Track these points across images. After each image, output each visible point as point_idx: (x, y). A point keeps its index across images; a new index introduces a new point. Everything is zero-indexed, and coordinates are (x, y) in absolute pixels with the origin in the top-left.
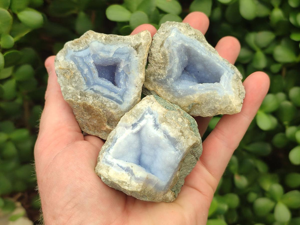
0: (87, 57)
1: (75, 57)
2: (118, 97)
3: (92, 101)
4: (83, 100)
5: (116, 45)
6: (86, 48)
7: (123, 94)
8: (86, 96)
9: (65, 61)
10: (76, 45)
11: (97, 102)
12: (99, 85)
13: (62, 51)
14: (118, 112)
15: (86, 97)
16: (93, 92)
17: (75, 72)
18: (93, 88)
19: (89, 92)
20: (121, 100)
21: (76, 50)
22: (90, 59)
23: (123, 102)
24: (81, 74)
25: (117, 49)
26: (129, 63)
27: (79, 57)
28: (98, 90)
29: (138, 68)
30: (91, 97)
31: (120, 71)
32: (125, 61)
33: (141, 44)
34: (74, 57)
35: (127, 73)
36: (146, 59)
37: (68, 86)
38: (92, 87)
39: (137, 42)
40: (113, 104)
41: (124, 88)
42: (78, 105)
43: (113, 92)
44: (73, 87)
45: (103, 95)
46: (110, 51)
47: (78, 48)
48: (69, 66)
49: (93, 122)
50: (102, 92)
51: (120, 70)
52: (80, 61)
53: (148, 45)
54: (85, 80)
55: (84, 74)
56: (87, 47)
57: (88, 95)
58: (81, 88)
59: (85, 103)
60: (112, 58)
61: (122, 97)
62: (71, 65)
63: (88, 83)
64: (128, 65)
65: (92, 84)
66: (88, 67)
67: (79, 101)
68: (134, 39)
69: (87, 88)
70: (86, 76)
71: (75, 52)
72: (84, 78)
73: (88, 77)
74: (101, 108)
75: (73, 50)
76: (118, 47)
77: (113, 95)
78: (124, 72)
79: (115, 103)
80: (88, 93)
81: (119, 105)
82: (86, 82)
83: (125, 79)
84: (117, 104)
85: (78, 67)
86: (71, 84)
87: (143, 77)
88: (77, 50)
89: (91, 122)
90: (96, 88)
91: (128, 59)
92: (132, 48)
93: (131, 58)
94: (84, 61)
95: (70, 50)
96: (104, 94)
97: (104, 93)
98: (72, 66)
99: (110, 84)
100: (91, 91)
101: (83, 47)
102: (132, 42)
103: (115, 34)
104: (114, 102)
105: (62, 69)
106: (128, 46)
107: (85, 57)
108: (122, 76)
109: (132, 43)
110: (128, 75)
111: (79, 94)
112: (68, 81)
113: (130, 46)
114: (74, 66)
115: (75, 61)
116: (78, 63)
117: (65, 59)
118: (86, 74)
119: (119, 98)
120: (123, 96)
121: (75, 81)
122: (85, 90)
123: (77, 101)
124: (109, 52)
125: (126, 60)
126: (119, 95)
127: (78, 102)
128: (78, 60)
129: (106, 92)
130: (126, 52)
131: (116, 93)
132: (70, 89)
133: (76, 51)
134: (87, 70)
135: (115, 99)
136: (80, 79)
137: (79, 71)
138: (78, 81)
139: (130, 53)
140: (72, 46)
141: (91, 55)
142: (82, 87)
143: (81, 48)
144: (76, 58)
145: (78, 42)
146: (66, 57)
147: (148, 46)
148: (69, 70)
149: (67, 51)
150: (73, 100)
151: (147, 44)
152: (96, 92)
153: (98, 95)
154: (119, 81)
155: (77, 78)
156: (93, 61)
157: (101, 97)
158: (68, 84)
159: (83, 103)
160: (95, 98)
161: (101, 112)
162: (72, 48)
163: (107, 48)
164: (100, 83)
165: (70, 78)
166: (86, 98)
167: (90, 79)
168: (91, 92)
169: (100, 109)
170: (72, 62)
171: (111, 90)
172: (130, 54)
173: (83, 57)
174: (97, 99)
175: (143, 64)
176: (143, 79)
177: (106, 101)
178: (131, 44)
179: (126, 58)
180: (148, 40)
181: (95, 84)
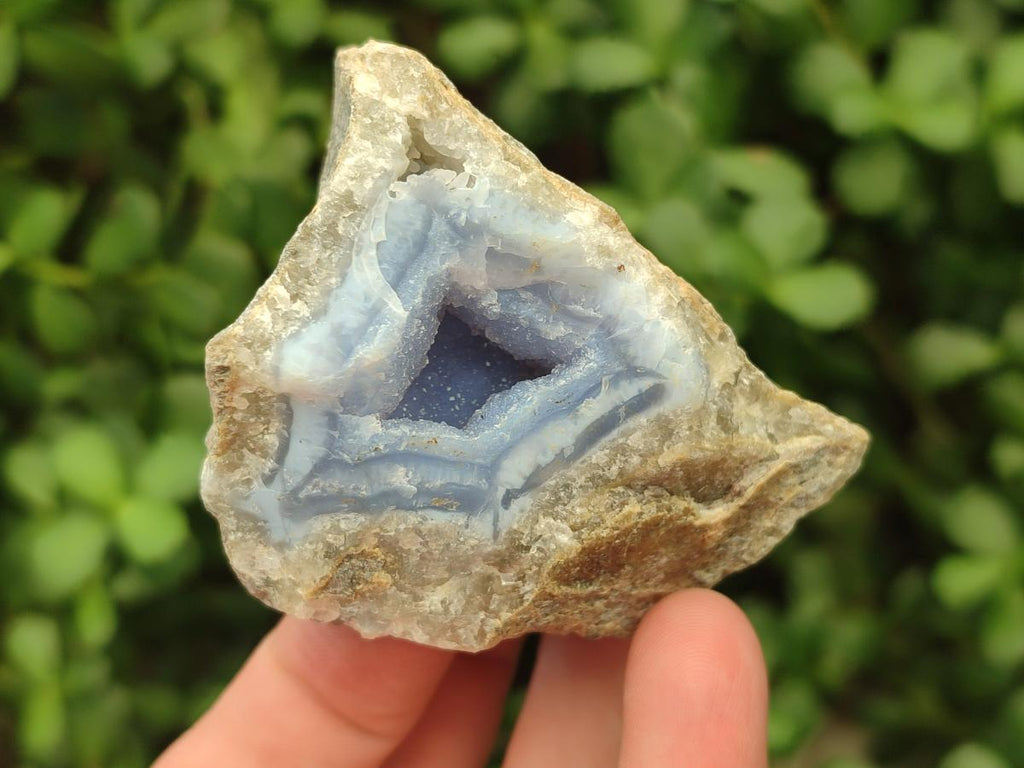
0: (336, 434)
1: (302, 495)
2: (621, 392)
3: (565, 526)
4: (535, 568)
5: (354, 258)
6: (288, 417)
7: (623, 357)
8: (524, 543)
9: (292, 554)
10: (242, 457)
11: (581, 505)
12: (505, 451)
13: (232, 537)
14: (690, 428)
15: (528, 549)
16: (525, 502)
17: (376, 534)
18: (508, 491)
19: (513, 518)
20: (646, 384)
21: (267, 471)
22: (357, 427)
23: (659, 376)
24: (402, 513)
25: (376, 261)
26: (487, 242)
27: (311, 475)
28: (528, 472)
29: (532, 208)
30: (544, 523)
31: (496, 309)
32: (462, 256)
33: (413, 123)
34: (297, 499)
35: (528, 279)
36: (505, 138)
37: (427, 603)
38: (501, 493)
39: (399, 137)
40: (639, 434)
41: (595, 336)
42: (546, 603)
43: (580, 401)
44: (441, 582)
45: (563, 460)
46: (369, 306)
47: (265, 455)
48: (329, 545)
49: (659, 569)
50: (550, 457)
51: (492, 304)
52: (335, 483)
53: (438, 85)
54: (443, 509)
55: (417, 496)
56: (284, 406)
57: (527, 532)
58: (473, 548)
59: (554, 568)
60: (412, 317)
61: (633, 372)
62: (330, 538)
63: (468, 502)
64: (491, 253)
65: (484, 484)
66: (393, 457)
67: (530, 590)
68: (368, 144)
69: (489, 517)
70: (429, 493)
71: (277, 478)
72: (435, 508)
73: (438, 483)
74: (623, 504)
75: (257, 485)
76: (373, 253)
77: (593, 410)
78: (514, 291)
79: (642, 419)
80: (515, 527)
81: (664, 408)
82: (460, 509)
83: (549, 303)
84: (654, 412)
85: (361, 505)
86: (425, 583)
87: (596, 209)
88: (270, 464)
89: (647, 580)
90: (513, 472)
91: (465, 233)
92: (412, 179)
93: (464, 216)
94: (347, 464)
95: (247, 498)
96: (568, 453)
97: (562, 451)
98: (339, 532)
99: (532, 395)
100: (515, 505)
101: (272, 430)
102: (381, 163)
103: (294, 230)
104: (631, 423)
105: (325, 588)
106: (393, 194)
107: (330, 444)
108: (529, 312)
109: (388, 167)
110: (540, 278)
111: (495, 571)
112: (401, 589)
113: (395, 186)
114: (343, 525)
115: (321, 505)
116: (340, 496)
117: (281, 546)
118: (419, 486)
119: (630, 390)
120: (628, 366)
121: (422, 558)
122: (496, 535)
123: (522, 602)
124: (374, 314)
125: (461, 249)
126: (615, 381)
127: (529, 597)
128: (323, 490)
129: (563, 434)
130: (418, 225)
131: (592, 391)
132: (443, 602)
133: (274, 472)
134: (401, 470)
135: (622, 411)
136: (430, 530)
137: (386, 515)
138: (433, 546)
139: (433, 207)
140: (237, 476)
141: (338, 411)
142: (473, 542)
143: (272, 440)
144: (310, 490)
145: (229, 437)
146: (277, 536)
147: (446, 93)
148: (350, 557)
149: (241, 515)
150: (506, 615)
151: (435, 91)
152: (531, 484)
153: (553, 483)
154: (542, 341)
155: (410, 544)
156: (372, 418)
157: (572, 472)
158: (417, 598)
159: (549, 574)
160: (559, 508)
161: (640, 514)
162: (248, 482)
163: (346, 312)
164: (502, 439)
165: (391, 572)
166: (533, 551)
167: (456, 479)
168: (522, 511)
169: (627, 509)
170: (320, 524)
171: (567, 406)
172: (444, 211)
173: (321, 455)
174: (571, 497)
175: (526, 169)
176: (603, 213)
177: (606, 459)
178: (386, 174)
179: (452, 240)
180: (412, 71)
181: (490, 470)
